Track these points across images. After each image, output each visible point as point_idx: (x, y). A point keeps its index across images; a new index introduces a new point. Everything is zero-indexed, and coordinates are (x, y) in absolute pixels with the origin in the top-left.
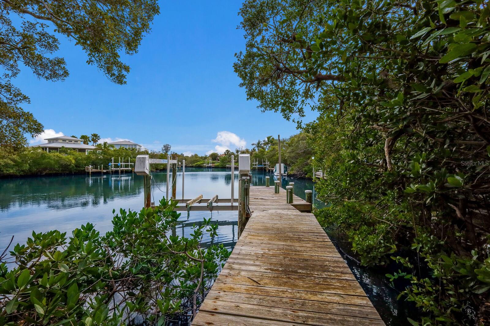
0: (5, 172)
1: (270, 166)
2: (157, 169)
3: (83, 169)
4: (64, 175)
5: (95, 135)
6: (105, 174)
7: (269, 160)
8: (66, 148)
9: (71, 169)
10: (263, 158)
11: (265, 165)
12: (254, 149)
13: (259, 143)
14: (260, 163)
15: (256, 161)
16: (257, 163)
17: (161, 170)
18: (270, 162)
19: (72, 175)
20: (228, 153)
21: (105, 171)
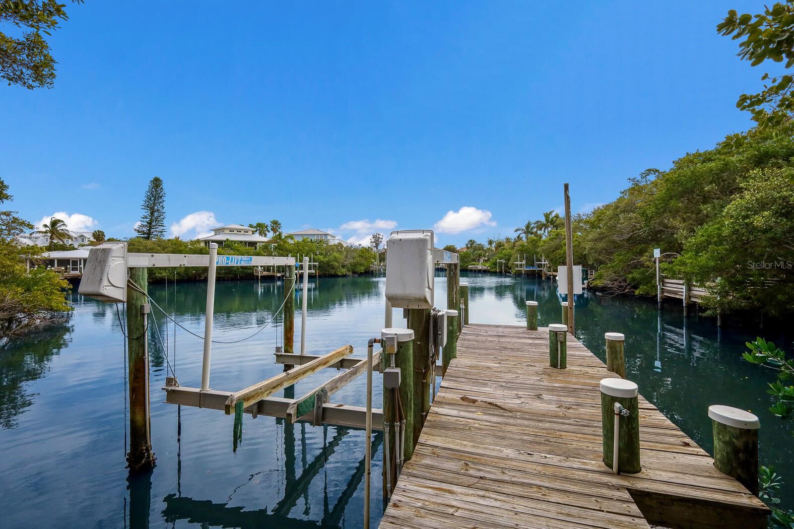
0: (157, 275)
1: (550, 267)
2: (354, 273)
3: (251, 271)
4: (228, 280)
5: (275, 223)
6: (279, 279)
7: (547, 257)
8: (232, 241)
9: (235, 270)
10: (537, 253)
11: (540, 266)
12: (518, 237)
13: (528, 226)
14: (530, 263)
15: (522, 259)
16: (524, 262)
17: (361, 274)
18: (551, 260)
19: (238, 280)
20: (471, 245)
21: (279, 275)
